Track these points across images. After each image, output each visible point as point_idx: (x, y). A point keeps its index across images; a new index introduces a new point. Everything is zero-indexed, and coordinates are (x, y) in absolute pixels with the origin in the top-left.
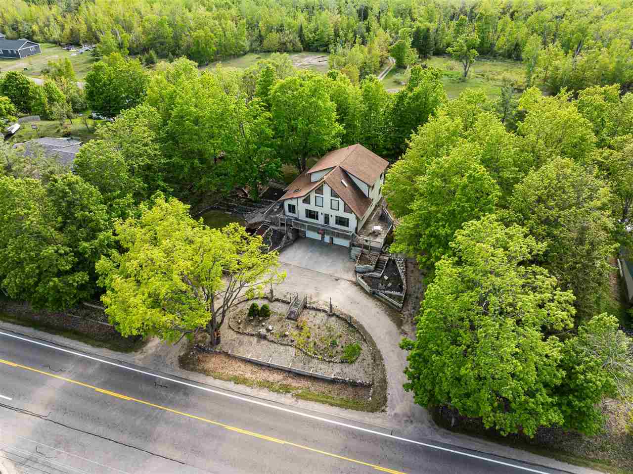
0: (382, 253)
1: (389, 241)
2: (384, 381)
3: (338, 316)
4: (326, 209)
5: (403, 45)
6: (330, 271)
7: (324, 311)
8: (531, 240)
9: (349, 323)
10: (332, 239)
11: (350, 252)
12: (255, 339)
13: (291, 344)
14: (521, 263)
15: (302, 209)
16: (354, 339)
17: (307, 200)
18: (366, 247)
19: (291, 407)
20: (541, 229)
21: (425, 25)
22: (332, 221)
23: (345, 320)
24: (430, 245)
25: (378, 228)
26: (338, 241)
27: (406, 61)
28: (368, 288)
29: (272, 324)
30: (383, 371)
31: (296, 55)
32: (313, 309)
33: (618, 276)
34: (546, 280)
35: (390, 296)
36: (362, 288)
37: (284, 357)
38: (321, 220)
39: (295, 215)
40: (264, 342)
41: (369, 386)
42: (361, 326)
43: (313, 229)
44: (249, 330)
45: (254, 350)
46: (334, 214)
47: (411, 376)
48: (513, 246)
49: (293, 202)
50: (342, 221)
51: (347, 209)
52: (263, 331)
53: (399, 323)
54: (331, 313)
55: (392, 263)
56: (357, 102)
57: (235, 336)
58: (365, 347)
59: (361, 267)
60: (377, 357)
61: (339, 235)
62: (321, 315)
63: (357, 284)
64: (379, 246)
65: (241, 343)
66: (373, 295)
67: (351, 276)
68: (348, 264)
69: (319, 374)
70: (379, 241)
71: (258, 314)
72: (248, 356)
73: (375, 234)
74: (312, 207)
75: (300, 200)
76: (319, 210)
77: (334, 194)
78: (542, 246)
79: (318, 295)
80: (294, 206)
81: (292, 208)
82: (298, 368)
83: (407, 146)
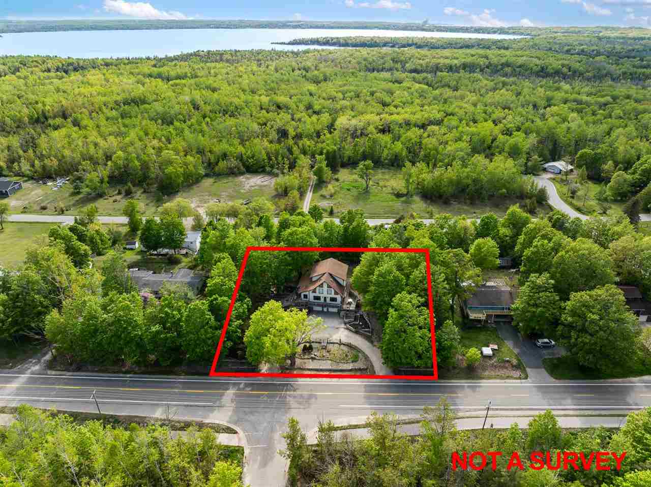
0: (356, 312)
1: (358, 306)
2: (372, 366)
3: (344, 344)
4: (325, 294)
5: (322, 167)
6: (333, 325)
7: (337, 343)
8: (419, 298)
9: (349, 346)
10: (328, 309)
11: (339, 314)
12: (311, 360)
13: (328, 359)
14: (417, 307)
15: (311, 296)
16: (354, 352)
17: (314, 291)
18: (348, 311)
19: (337, 382)
20: (422, 293)
21: (332, 148)
22: (328, 300)
23: (348, 345)
24: (381, 305)
25: (350, 300)
26: (331, 310)
27: (325, 177)
28: (354, 330)
29: (315, 353)
30: (371, 362)
31: (242, 177)
32: (332, 343)
33: (460, 307)
34: (426, 311)
35: (366, 331)
36: (350, 330)
37: (327, 365)
38: (322, 300)
39: (308, 299)
40: (315, 361)
41: (367, 369)
42: (356, 347)
43: (319, 305)
44: (306, 357)
45: (312, 365)
46: (330, 296)
47: (385, 359)
48: (413, 302)
49: (307, 293)
50: (333, 299)
51: (336, 293)
52: (313, 356)
53: (372, 342)
54: (340, 344)
55: (362, 316)
56: (323, 232)
57: (301, 361)
58: (360, 355)
59: (347, 320)
60: (366, 358)
61: (333, 307)
62: (336, 345)
63: (347, 329)
64: (353, 309)
65: (305, 363)
66: (357, 332)
67: (343, 326)
68: (340, 320)
69: (345, 368)
70: (353, 307)
71: (308, 349)
72: (311, 368)
73: (350, 303)
74: (317, 294)
75: (311, 292)
76: (321, 295)
77: (329, 287)
78: (423, 300)
79: (331, 337)
80: (307, 295)
81: (306, 296)
82: (334, 368)
83: (361, 260)
